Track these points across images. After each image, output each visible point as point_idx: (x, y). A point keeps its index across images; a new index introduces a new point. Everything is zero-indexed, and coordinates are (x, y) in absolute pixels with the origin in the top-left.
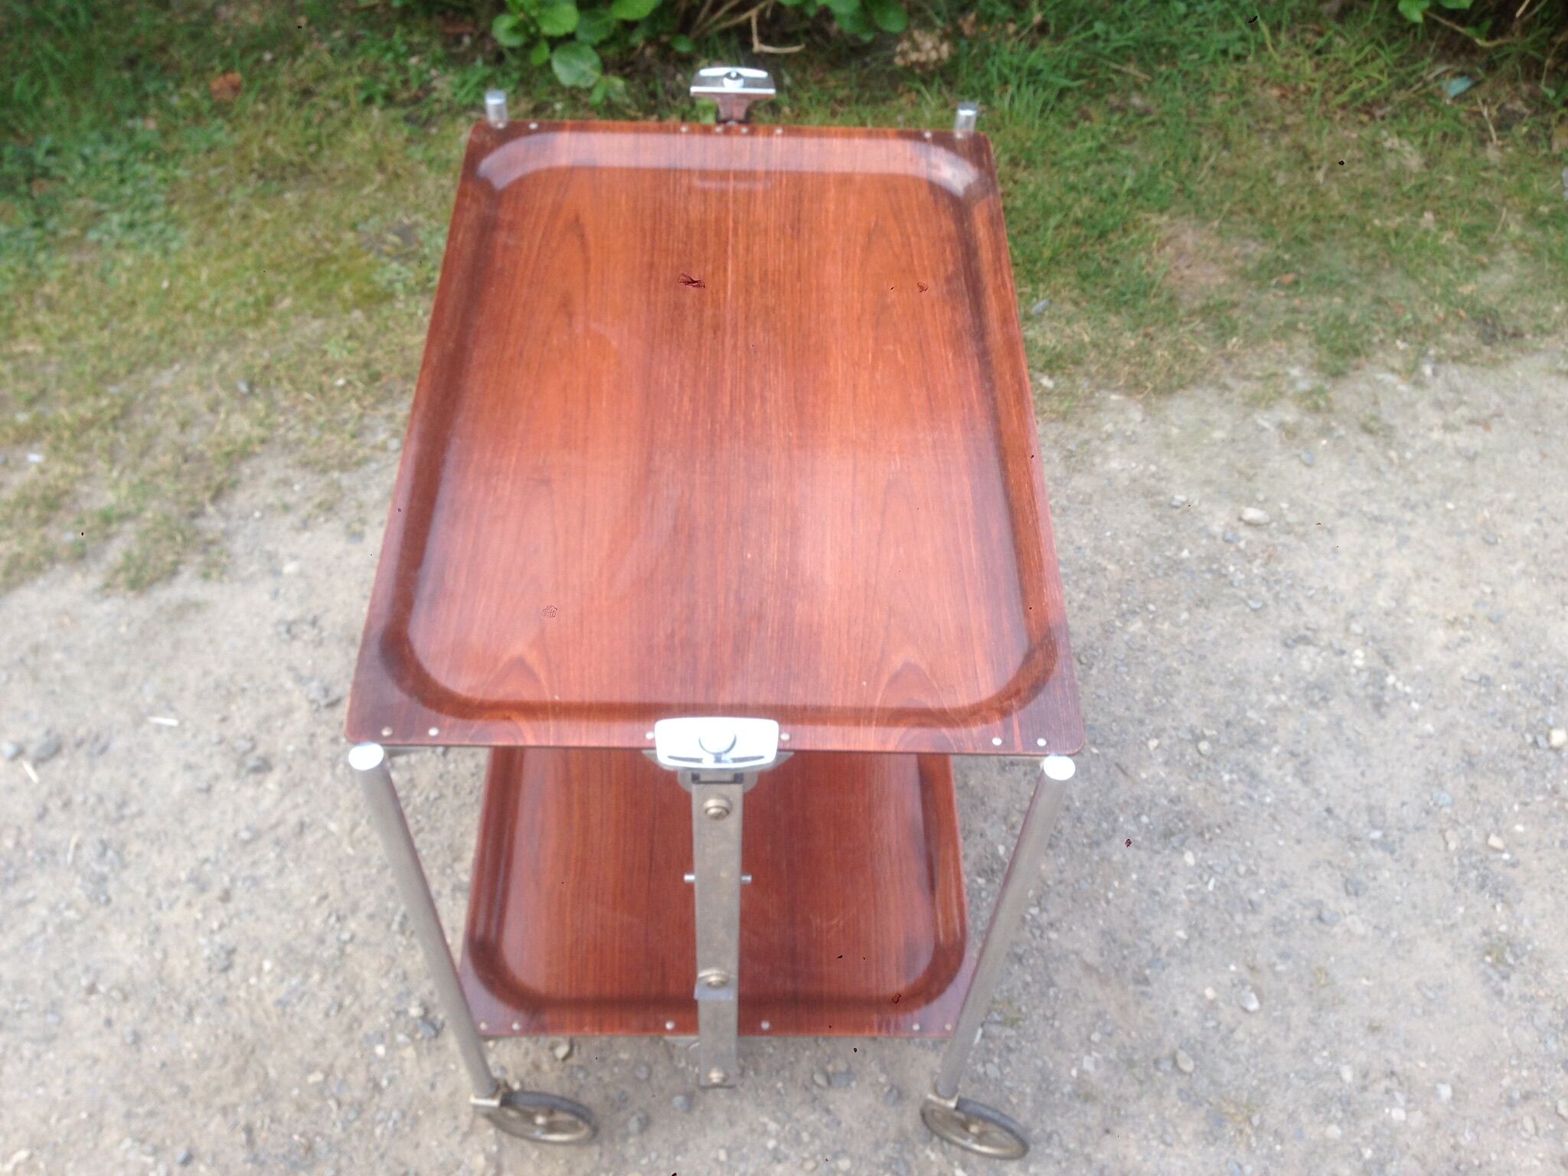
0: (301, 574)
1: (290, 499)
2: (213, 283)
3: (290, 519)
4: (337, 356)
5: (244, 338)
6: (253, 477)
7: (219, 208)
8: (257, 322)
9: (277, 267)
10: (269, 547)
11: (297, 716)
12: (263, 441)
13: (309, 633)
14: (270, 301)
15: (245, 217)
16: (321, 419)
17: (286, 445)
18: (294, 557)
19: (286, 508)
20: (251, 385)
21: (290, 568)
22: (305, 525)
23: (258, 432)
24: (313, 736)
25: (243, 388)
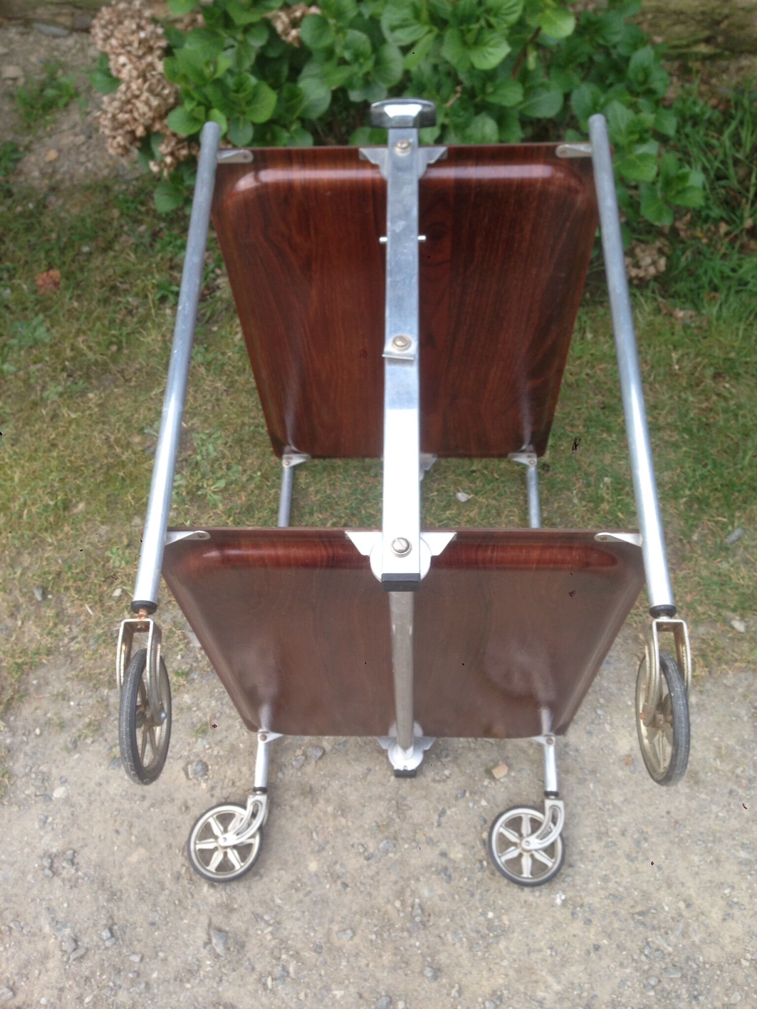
0: (67, 800)
1: (67, 714)
2: (23, 484)
3: (64, 738)
4: (117, 564)
5: (43, 541)
6: (38, 687)
7: (35, 404)
8: (53, 528)
9: (76, 470)
10: (44, 768)
11: (51, 964)
12: (49, 652)
13: (68, 871)
14: (67, 506)
15: (54, 417)
16: (99, 631)
17: (68, 655)
18: (64, 781)
19: (62, 726)
20: (44, 594)
21: (59, 793)
22: (75, 745)
23: (48, 641)
24: (62, 990)
25: (38, 596)
